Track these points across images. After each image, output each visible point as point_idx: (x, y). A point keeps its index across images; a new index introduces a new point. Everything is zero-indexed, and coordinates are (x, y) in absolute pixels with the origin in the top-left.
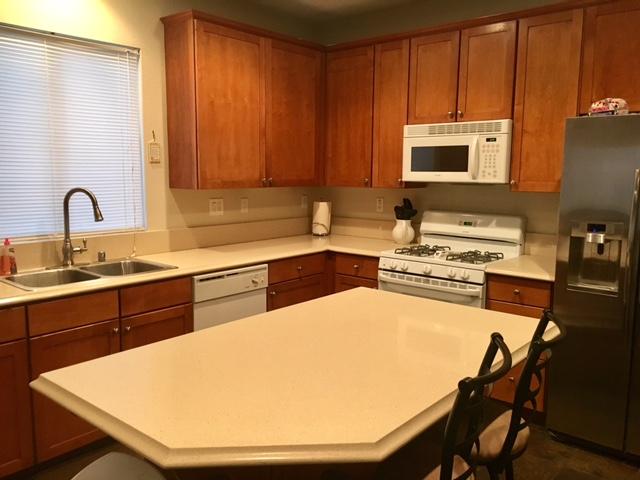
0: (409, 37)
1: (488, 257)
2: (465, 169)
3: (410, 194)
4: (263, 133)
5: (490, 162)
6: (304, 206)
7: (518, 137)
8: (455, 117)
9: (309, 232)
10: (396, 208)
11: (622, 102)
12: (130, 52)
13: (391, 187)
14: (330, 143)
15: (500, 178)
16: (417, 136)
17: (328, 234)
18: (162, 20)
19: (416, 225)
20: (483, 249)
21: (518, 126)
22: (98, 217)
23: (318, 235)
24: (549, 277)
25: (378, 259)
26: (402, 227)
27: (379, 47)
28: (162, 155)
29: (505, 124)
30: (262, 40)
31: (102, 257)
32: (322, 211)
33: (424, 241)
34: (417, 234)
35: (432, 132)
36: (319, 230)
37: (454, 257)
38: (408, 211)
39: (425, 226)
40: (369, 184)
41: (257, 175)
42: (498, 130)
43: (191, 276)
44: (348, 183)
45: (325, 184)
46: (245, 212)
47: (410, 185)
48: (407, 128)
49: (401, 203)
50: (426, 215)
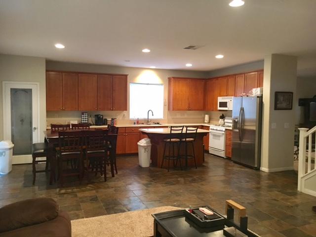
2: (227, 107)
4: (188, 99)
12: (162, 85)
13: (216, 111)
16: (220, 99)
17: (208, 123)
18: (169, 78)
19: (224, 120)
22: (153, 115)
24: (232, 129)
25: (210, 127)
26: (221, 121)
28: (167, 104)
30: (188, 80)
32: (207, 117)
34: (225, 123)
35: (223, 99)
36: (206, 122)
38: (222, 117)
39: (226, 121)
41: (186, 108)
42: (232, 99)
46: (186, 116)
48: (219, 98)
49: (221, 115)
50: (226, 118)
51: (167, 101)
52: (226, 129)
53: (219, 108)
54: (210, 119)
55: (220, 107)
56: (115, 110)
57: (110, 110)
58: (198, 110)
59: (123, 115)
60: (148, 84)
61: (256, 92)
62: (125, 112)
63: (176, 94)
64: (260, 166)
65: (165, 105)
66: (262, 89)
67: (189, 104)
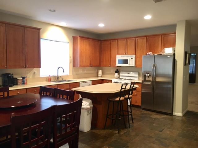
0: (117, 39)
1: (132, 80)
2: (128, 64)
3: (118, 68)
4: (90, 57)
5: (132, 62)
6: (96, 71)
7: (136, 58)
8: (126, 54)
9: (98, 76)
10: (115, 71)
11: (151, 53)
12: (68, 42)
13: (114, 67)
14: (102, 58)
15: (134, 65)
16: (119, 58)
17: (101, 77)
18: (73, 37)
19: (119, 74)
20: (131, 78)
21: (136, 56)
22: (64, 72)
23: (99, 77)
24: (141, 82)
25: (112, 80)
26: (116, 75)
27: (112, 41)
29: (134, 56)
30: (90, 40)
31: (63, 79)
32: (100, 72)
33: (121, 77)
34: (119, 76)
35: (122, 57)
36: (100, 76)
37: (126, 79)
38: (117, 72)
39: (121, 74)
40: (110, 66)
41: (89, 65)
42: (133, 57)
43: (79, 82)
44: (106, 66)
45: (101, 66)
46: (85, 72)
47: (118, 66)
48: (117, 56)
49: (116, 70)
50: (121, 72)
51: (72, 58)
52: (131, 82)
53: (118, 65)
54: (103, 73)
55: (119, 63)
56: (28, 68)
57: (23, 67)
58: (94, 66)
59: (33, 72)
60: (56, 41)
61: (168, 51)
62: (35, 70)
63: (81, 52)
64: (173, 112)
65: (70, 62)
66: (175, 49)
67: (91, 61)
